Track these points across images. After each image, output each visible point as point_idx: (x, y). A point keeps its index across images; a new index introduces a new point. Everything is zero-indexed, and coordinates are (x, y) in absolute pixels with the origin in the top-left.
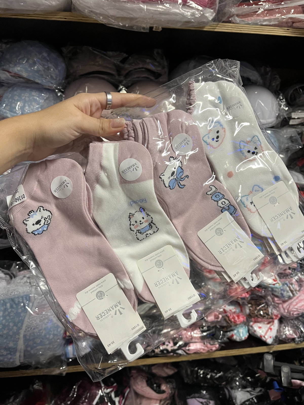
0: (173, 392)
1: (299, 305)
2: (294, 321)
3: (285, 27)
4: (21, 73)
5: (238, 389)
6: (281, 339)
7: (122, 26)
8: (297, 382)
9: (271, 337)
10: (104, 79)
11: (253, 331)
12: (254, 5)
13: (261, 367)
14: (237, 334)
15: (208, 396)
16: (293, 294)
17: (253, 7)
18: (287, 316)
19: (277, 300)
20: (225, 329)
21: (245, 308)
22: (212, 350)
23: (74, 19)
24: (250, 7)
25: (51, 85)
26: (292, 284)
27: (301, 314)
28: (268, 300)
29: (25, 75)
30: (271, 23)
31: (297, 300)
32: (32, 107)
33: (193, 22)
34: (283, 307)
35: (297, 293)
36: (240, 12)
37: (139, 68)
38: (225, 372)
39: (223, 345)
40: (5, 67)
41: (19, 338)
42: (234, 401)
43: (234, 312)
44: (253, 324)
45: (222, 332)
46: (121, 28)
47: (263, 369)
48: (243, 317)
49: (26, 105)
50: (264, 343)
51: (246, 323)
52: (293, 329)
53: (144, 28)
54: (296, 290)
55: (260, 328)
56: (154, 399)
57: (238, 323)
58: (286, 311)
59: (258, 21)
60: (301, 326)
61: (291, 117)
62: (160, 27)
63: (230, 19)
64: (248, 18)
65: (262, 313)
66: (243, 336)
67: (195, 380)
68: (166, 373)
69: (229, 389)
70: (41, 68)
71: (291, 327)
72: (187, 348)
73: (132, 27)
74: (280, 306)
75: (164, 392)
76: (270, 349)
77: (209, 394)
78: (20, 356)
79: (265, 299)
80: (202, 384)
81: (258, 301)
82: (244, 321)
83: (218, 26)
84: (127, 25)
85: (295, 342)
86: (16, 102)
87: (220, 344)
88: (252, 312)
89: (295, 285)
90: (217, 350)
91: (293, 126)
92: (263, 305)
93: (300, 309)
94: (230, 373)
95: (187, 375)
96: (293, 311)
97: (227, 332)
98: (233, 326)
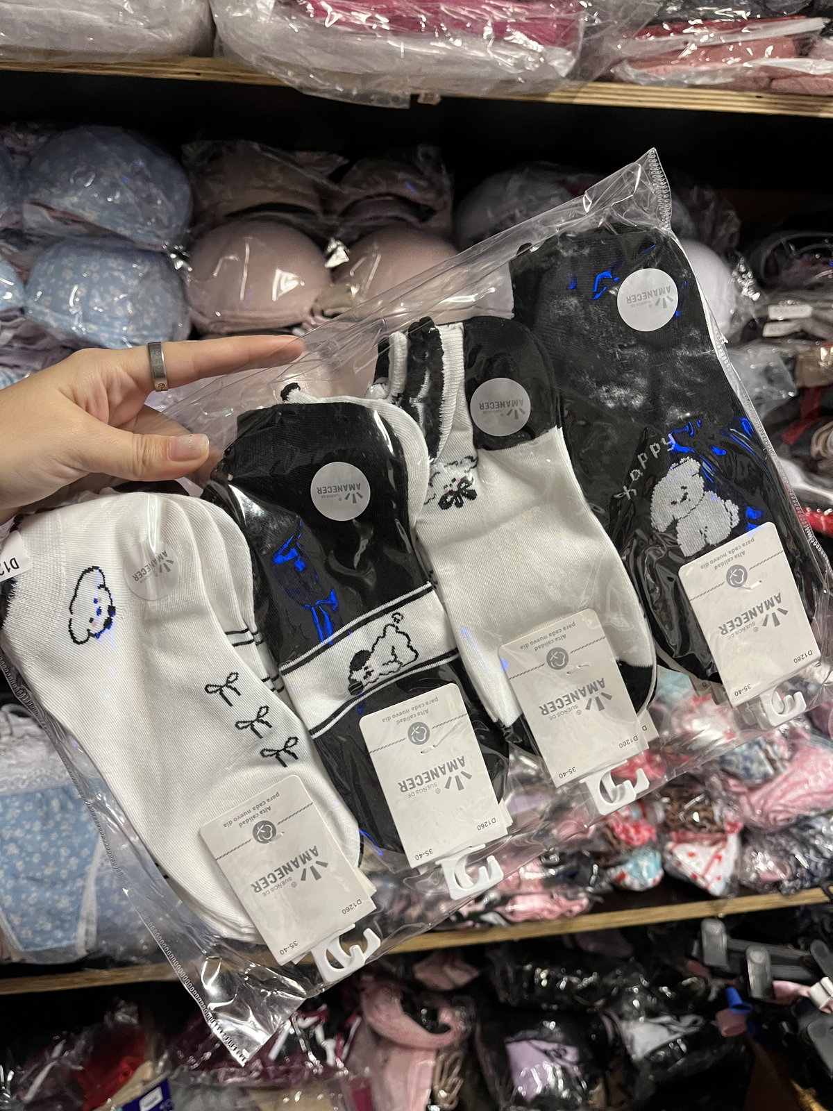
0: (470, 1028)
1: (791, 796)
2: (777, 839)
3: (751, 90)
4: (80, 211)
5: (636, 1018)
6: (744, 883)
7: (342, 95)
8: (787, 988)
9: (719, 878)
10: (288, 223)
11: (674, 864)
12: (672, 34)
13: (694, 953)
14: (635, 873)
15: (560, 1036)
16: (775, 769)
17: (669, 38)
18: (760, 825)
19: (735, 786)
20: (603, 861)
21: (653, 808)
22: (571, 911)
23: (221, 76)
24: (664, 39)
25: (155, 240)
26: (771, 743)
27: (794, 821)
28: (712, 786)
29: (91, 216)
30: (717, 81)
31: (785, 785)
32: (109, 299)
33: (520, 82)
34: (749, 802)
35: (784, 767)
36: (637, 53)
37: (380, 195)
38: (602, 974)
39: (599, 899)
40: (37, 196)
41: (83, 887)
42: (628, 1047)
43: (627, 819)
44: (674, 847)
45: (595, 867)
46: (341, 99)
47: (700, 959)
48: (649, 830)
49: (95, 292)
50: (702, 894)
51: (657, 845)
52: (775, 859)
53: (396, 99)
54: (782, 759)
55: (692, 855)
56: (421, 1049)
57: (636, 843)
58: (758, 812)
59: (684, 76)
60: (795, 851)
61: (767, 317)
62: (437, 96)
63: (612, 71)
64: (658, 67)
65: (696, 817)
66: (649, 877)
67: (526, 996)
68: (451, 981)
69: (615, 1018)
70: (130, 197)
71: (771, 853)
72: (509, 908)
73: (366, 96)
74: (743, 799)
75: (446, 1028)
76: (717, 908)
77: (562, 1031)
78: (87, 933)
79: (704, 784)
80: (544, 1006)
81: (685, 789)
82: (650, 839)
83: (583, 90)
84: (355, 93)
85: (780, 891)
86: (68, 286)
87: (591, 896)
88: (671, 817)
89: (779, 745)
90: (584, 913)
91: (772, 340)
92: (698, 799)
93: (793, 807)
94: (616, 977)
95: (506, 983)
96: (775, 811)
97: (606, 868)
98: (623, 851)
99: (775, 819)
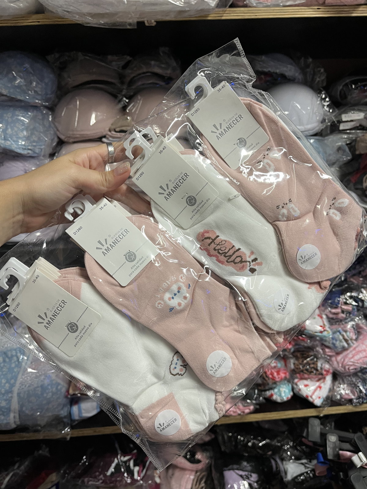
0: (210, 462)
1: (357, 357)
2: (351, 378)
3: (315, 6)
5: (289, 460)
6: (334, 399)
7: (104, 25)
8: (347, 454)
9: (319, 398)
11: (298, 390)
13: (305, 434)
14: (278, 394)
15: (249, 468)
16: (348, 344)
18: (341, 371)
19: (329, 352)
20: (261, 388)
21: (290, 362)
22: (244, 412)
23: (49, 22)
25: (35, 101)
26: (346, 331)
27: (359, 369)
28: (317, 351)
31: (354, 352)
33: (189, 11)
34: (336, 360)
35: (353, 343)
37: (144, 73)
38: (271, 439)
39: (258, 407)
41: (12, 397)
43: (275, 367)
44: (298, 381)
45: (256, 391)
46: (102, 27)
47: (307, 438)
48: (285, 373)
49: (9, 127)
50: (312, 405)
51: (290, 380)
52: (350, 388)
53: (130, 24)
54: (351, 339)
55: (306, 386)
56: (189, 470)
57: (277, 380)
58: (340, 365)
60: (359, 384)
61: (341, 120)
62: (153, 21)
63: (245, 3)
65: (308, 367)
66: (285, 396)
67: (234, 449)
69: (278, 460)
71: (348, 385)
74: (333, 359)
75: (199, 461)
76: (320, 412)
77: (250, 466)
78: (14, 417)
79: (313, 351)
81: (304, 353)
82: (286, 377)
83: (226, 12)
84: (110, 23)
85: (352, 404)
87: (255, 405)
88: (297, 367)
89: (350, 332)
90: (251, 413)
91: (344, 131)
92: (311, 358)
93: (357, 363)
95: (224, 442)
96: (348, 365)
97: (265, 391)
98: (270, 384)
99: (349, 369)
